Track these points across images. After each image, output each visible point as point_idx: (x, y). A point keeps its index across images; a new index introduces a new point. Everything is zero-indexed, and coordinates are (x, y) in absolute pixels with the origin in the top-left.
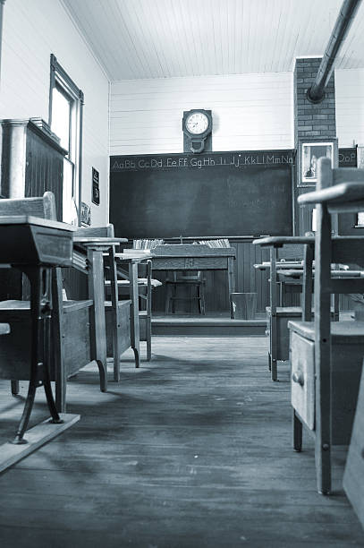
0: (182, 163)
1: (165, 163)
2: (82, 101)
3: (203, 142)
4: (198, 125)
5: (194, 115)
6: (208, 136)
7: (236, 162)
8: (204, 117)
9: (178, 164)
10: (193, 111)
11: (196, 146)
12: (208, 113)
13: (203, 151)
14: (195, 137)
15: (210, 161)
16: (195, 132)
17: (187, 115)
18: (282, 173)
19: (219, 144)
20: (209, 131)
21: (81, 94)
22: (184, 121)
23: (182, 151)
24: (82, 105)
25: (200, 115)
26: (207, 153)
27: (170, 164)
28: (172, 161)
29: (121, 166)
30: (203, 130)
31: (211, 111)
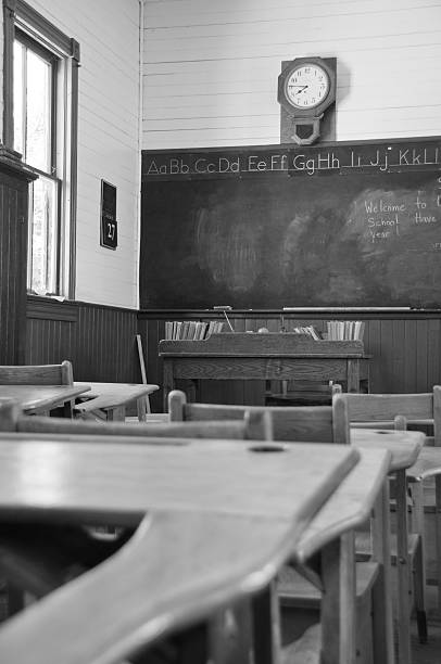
0: (277, 165)
1: (244, 165)
2: (76, 60)
3: (316, 124)
4: (309, 89)
5: (302, 70)
6: (328, 110)
7: (382, 161)
8: (320, 73)
9: (268, 166)
10: (298, 62)
11: (304, 131)
12: (329, 64)
13: (316, 142)
14: (300, 113)
15: (332, 161)
16: (301, 104)
17: (289, 68)
19: (350, 127)
20: (329, 101)
21: (73, 47)
22: (282, 81)
23: (278, 142)
24: (76, 66)
25: (313, 69)
26: (325, 145)
27: (253, 167)
28: (257, 161)
29: (163, 170)
30: (318, 100)
31: (334, 59)
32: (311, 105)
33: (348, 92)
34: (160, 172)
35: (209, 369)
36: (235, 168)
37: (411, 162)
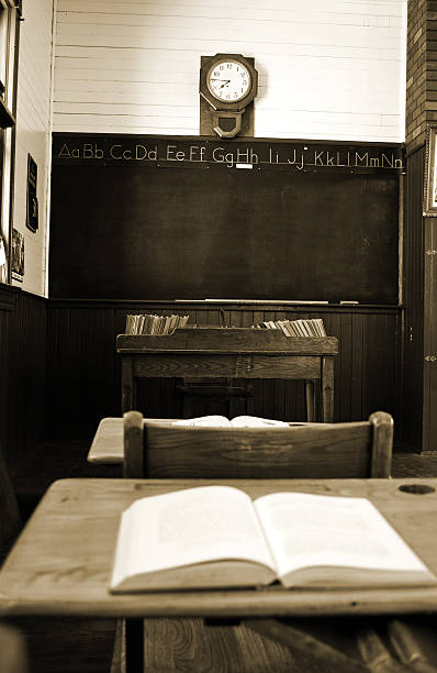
0: (197, 156)
1: (162, 154)
2: (19, 12)
3: (239, 119)
4: (230, 84)
5: (225, 64)
6: (247, 106)
7: (299, 160)
8: (243, 70)
9: (187, 157)
10: (220, 58)
11: (226, 124)
13: (236, 136)
14: (223, 106)
15: (250, 155)
16: (224, 98)
18: (382, 185)
19: (269, 123)
20: (249, 99)
22: (203, 74)
23: (196, 132)
25: (235, 65)
26: (244, 140)
27: (171, 156)
28: (175, 151)
29: (76, 154)
30: (240, 95)
31: (253, 59)
32: (233, 99)
33: (266, 92)
34: (73, 155)
35: (173, 366)
36: (152, 155)
37: (325, 162)
